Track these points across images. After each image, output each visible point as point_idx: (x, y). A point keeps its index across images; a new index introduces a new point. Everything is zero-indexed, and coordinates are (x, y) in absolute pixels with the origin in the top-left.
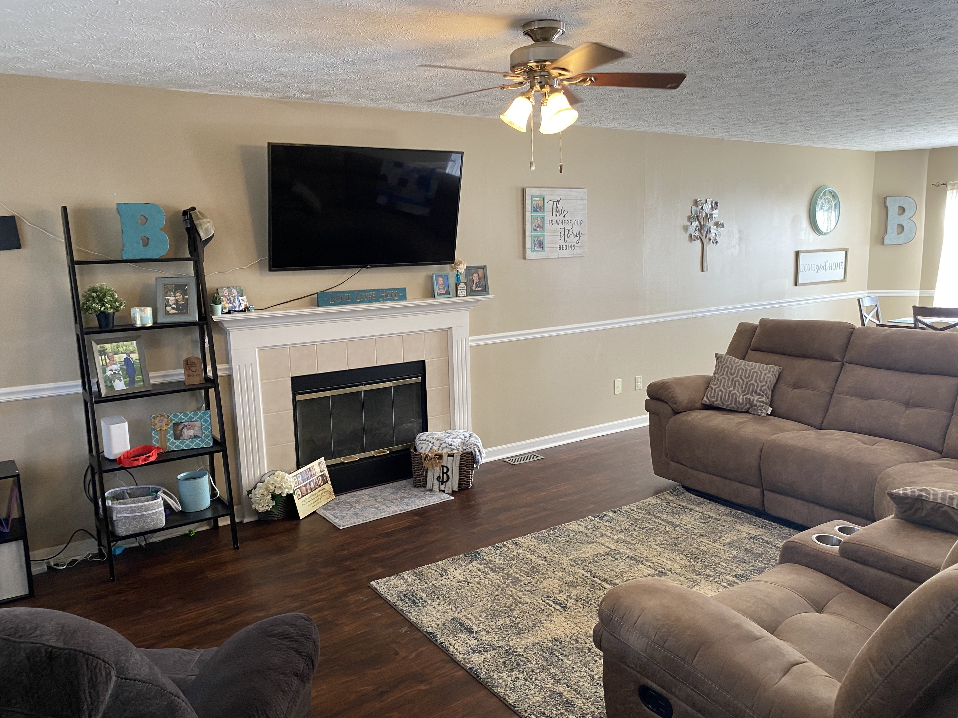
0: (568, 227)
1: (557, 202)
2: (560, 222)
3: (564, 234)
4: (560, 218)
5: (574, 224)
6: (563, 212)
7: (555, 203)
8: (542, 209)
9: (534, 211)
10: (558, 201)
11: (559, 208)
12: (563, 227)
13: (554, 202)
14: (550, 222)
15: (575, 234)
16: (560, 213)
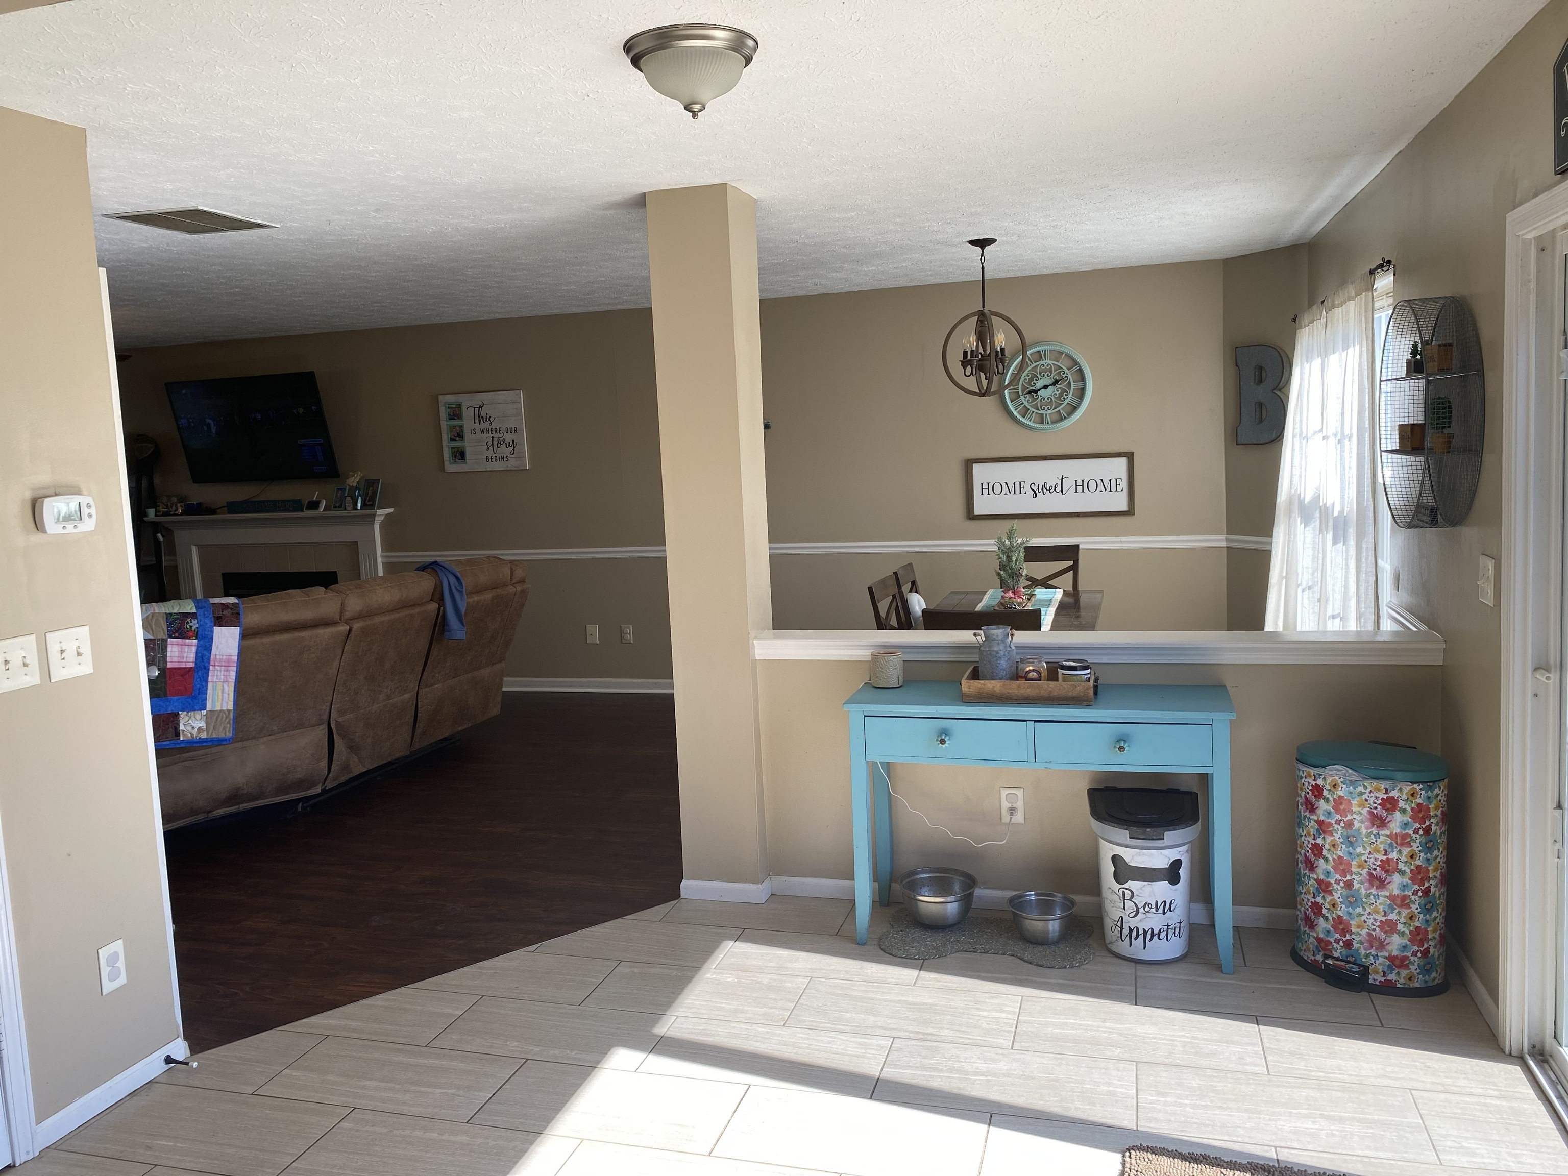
0: (495, 435)
1: (479, 408)
2: (485, 431)
3: (493, 444)
4: (486, 425)
5: (505, 432)
6: (488, 418)
7: (477, 410)
8: (459, 417)
9: (449, 419)
10: (481, 407)
11: (483, 414)
12: (491, 435)
13: (474, 408)
14: (473, 431)
15: (508, 443)
16: (485, 420)
